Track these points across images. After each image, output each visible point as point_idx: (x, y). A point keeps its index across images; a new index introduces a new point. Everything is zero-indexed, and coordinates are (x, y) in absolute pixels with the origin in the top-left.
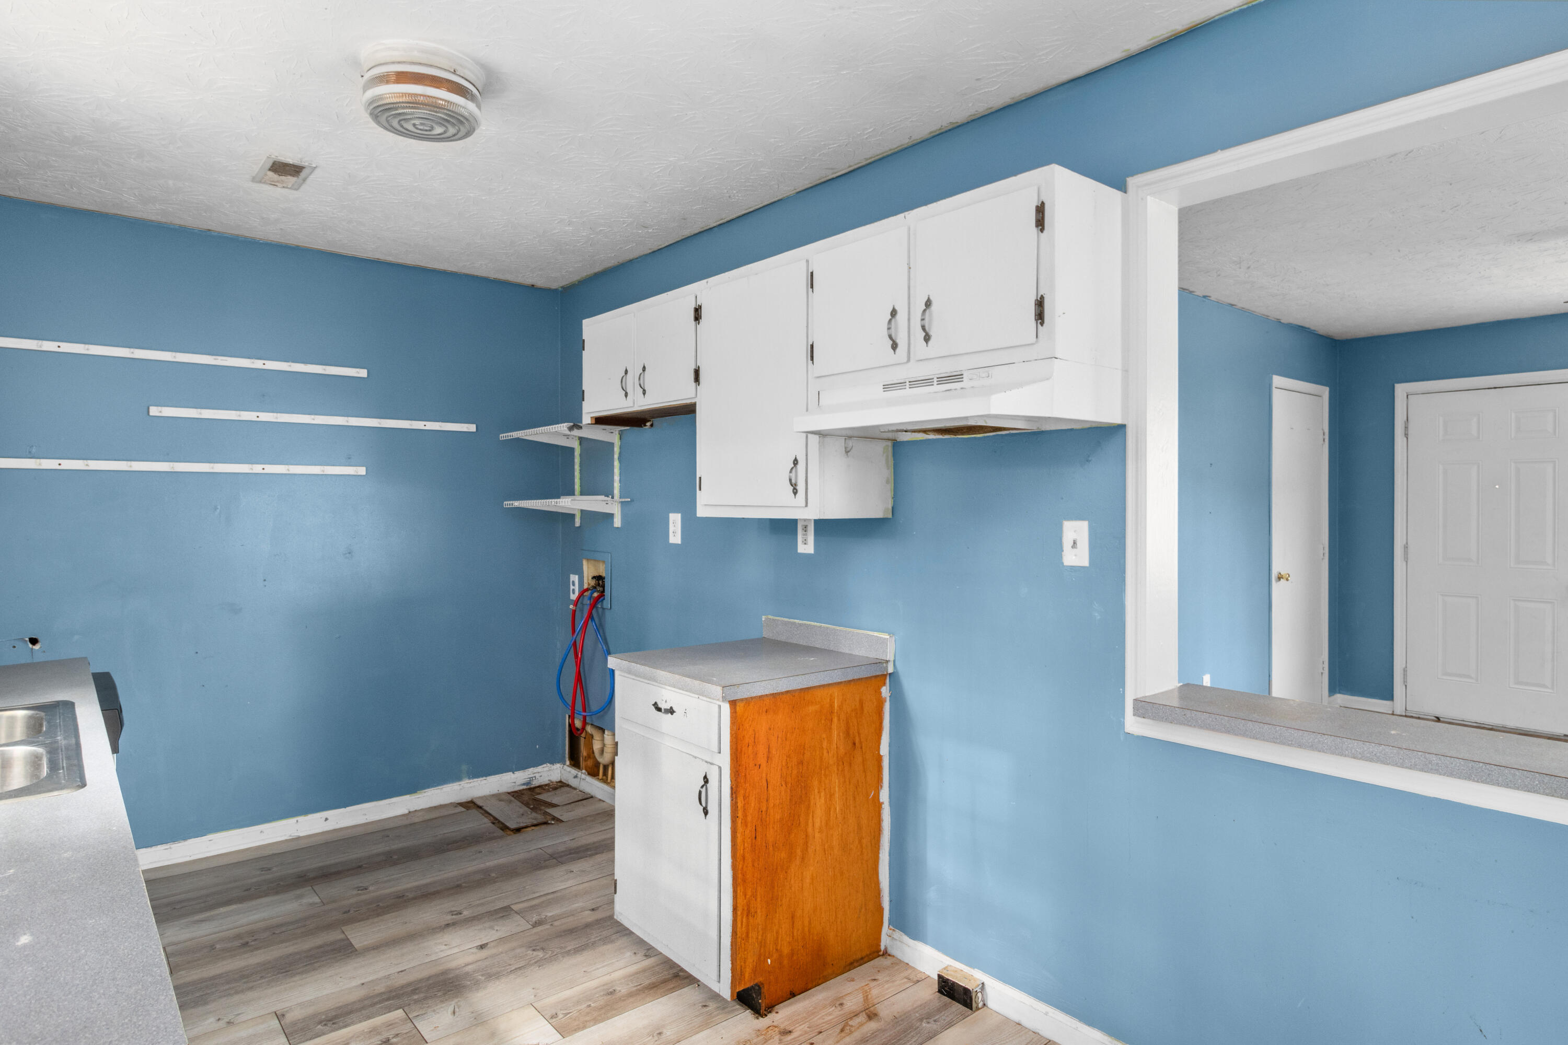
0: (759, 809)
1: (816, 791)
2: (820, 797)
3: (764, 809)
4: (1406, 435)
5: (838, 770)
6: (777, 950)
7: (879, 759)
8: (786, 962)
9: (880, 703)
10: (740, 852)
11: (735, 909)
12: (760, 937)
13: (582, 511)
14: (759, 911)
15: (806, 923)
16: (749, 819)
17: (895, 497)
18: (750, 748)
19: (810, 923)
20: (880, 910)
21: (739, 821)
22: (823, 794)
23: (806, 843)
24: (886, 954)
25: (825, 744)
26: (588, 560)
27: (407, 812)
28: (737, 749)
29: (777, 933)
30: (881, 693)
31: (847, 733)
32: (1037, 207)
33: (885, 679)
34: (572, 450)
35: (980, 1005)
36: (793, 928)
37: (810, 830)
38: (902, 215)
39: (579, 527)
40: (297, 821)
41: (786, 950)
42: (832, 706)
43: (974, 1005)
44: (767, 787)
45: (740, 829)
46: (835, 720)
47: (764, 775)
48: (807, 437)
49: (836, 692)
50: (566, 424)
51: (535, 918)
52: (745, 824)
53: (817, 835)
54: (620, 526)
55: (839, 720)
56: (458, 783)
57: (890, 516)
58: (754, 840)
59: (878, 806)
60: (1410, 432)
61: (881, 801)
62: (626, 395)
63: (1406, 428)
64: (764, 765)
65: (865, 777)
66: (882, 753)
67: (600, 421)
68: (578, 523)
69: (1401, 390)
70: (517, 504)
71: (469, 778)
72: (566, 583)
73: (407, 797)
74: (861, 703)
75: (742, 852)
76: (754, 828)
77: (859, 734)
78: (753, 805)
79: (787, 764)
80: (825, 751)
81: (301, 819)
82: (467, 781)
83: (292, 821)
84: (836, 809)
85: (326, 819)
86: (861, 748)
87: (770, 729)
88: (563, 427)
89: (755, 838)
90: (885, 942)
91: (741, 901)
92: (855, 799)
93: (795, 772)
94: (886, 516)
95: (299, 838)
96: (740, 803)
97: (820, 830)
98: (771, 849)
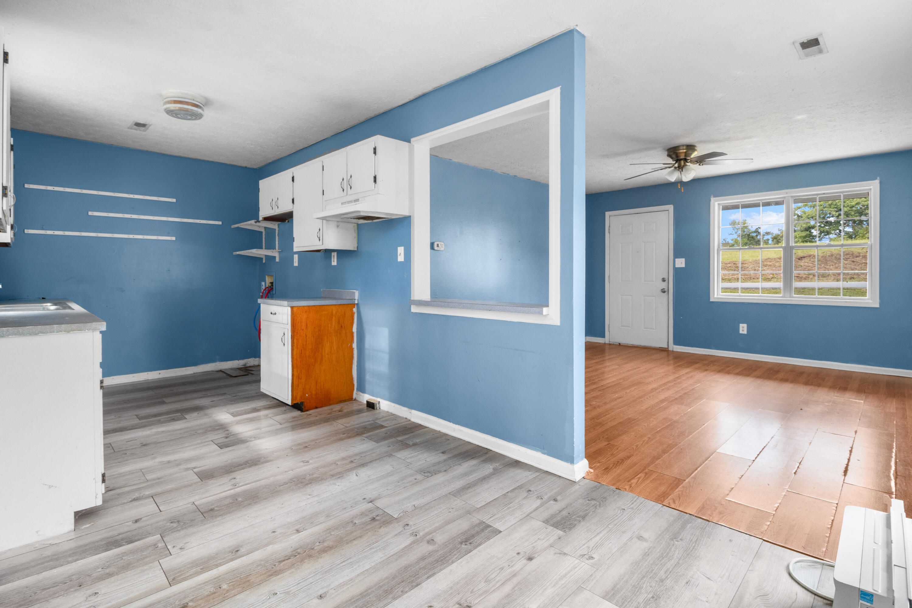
0: (303, 344)
1: (326, 341)
2: (327, 343)
3: (305, 344)
4: (609, 232)
5: (335, 335)
6: (310, 392)
7: (352, 333)
8: (314, 397)
9: (353, 314)
10: (295, 357)
11: (293, 375)
12: (303, 387)
13: (266, 256)
14: (303, 378)
15: (322, 384)
16: (299, 347)
17: (358, 243)
18: (299, 323)
19: (324, 385)
20: (353, 385)
21: (295, 347)
22: (329, 342)
23: (322, 358)
24: (355, 400)
25: (329, 325)
26: (268, 276)
27: (193, 373)
28: (293, 322)
29: (310, 386)
30: (353, 310)
31: (339, 323)
32: (374, 148)
33: (355, 306)
34: (262, 232)
35: (378, 408)
36: (317, 385)
37: (323, 353)
38: (345, 148)
39: (265, 263)
40: (148, 374)
41: (314, 393)
42: (332, 313)
43: (375, 408)
44: (306, 337)
45: (295, 350)
46: (334, 318)
47: (305, 333)
48: (323, 221)
49: (334, 308)
50: (253, 221)
51: (234, 395)
52: (297, 348)
53: (326, 356)
54: (278, 261)
55: (335, 318)
56: (214, 363)
57: (356, 249)
59: (352, 349)
60: (611, 231)
61: (353, 347)
62: (272, 209)
63: (609, 229)
64: (305, 329)
65: (347, 338)
66: (353, 331)
67: (266, 219)
68: (264, 261)
69: (608, 214)
70: (238, 253)
71: (219, 362)
72: (260, 285)
73: (193, 367)
74: (345, 313)
76: (300, 350)
77: (344, 323)
78: (300, 342)
79: (314, 330)
80: (329, 328)
81: (149, 373)
82: (219, 363)
83: (146, 373)
84: (334, 348)
85: (160, 374)
86: (345, 328)
87: (307, 318)
88: (253, 222)
89: (301, 353)
90: (355, 396)
91: (295, 373)
92: (342, 346)
93: (317, 333)
94: (354, 250)
95: (148, 380)
96: (295, 341)
97: (328, 354)
98: (308, 358)
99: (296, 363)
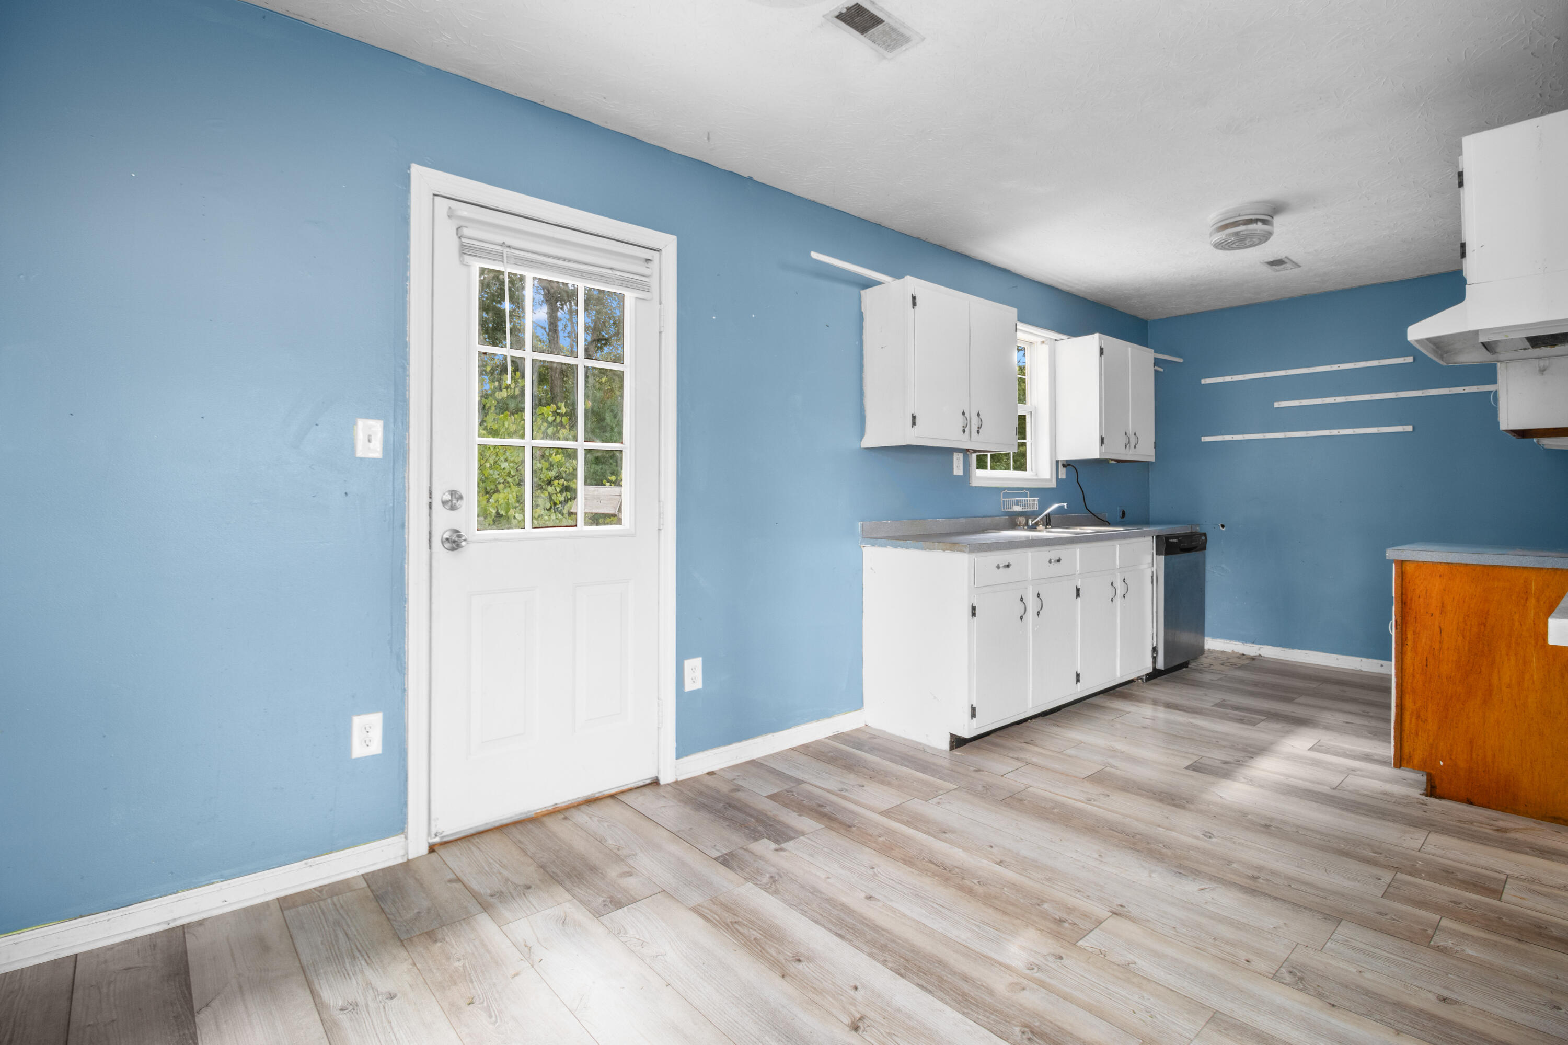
0: (1431, 646)
2: (1509, 659)
3: (1436, 647)
5: (1536, 643)
6: (1452, 758)
8: (1462, 773)
10: (1409, 671)
11: (1401, 707)
12: (1431, 741)
15: (1489, 754)
16: (1420, 650)
18: (1421, 599)
19: (1494, 756)
21: (1409, 648)
22: (1513, 657)
23: (1490, 690)
25: (1516, 617)
28: (1404, 594)
29: (1452, 746)
36: (1471, 750)
37: (1495, 681)
41: (1462, 764)
44: (1441, 633)
45: (1409, 654)
46: (1532, 602)
47: (1437, 622)
49: (1532, 576)
52: (1416, 653)
53: (1505, 688)
55: (1538, 601)
58: (1425, 667)
64: (1437, 614)
75: (1411, 671)
76: (1425, 658)
78: (1424, 641)
79: (1465, 620)
80: (1517, 624)
81: (1364, 660)
83: (1358, 659)
84: (1532, 676)
87: (1444, 590)
89: (1427, 666)
93: (1475, 630)
95: (1361, 671)
96: (1410, 635)
97: (1509, 686)
98: (1444, 680)
99: (1412, 683)
